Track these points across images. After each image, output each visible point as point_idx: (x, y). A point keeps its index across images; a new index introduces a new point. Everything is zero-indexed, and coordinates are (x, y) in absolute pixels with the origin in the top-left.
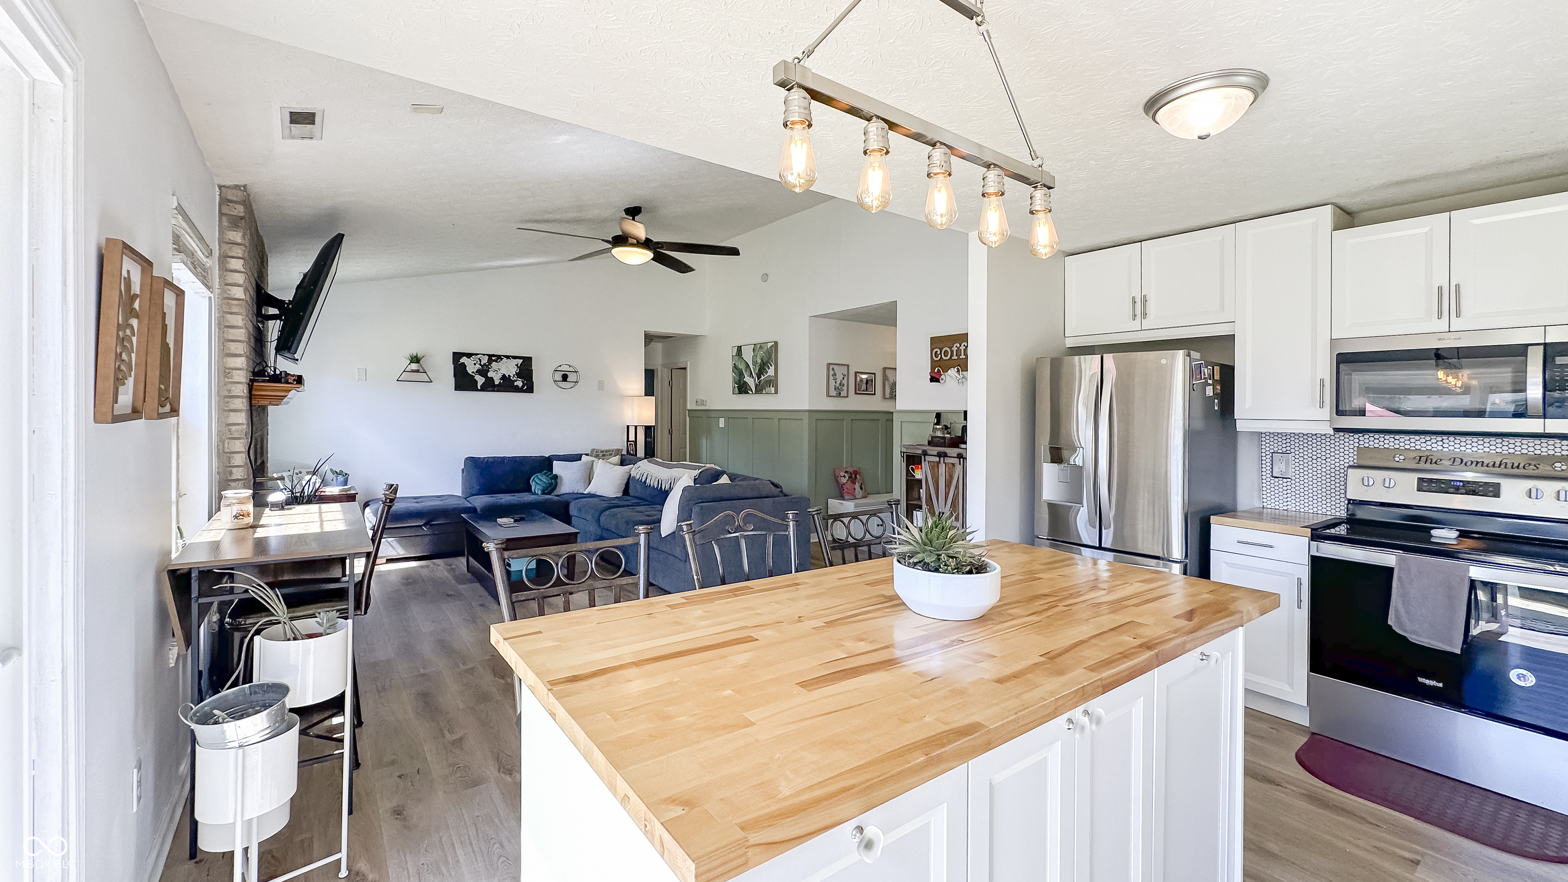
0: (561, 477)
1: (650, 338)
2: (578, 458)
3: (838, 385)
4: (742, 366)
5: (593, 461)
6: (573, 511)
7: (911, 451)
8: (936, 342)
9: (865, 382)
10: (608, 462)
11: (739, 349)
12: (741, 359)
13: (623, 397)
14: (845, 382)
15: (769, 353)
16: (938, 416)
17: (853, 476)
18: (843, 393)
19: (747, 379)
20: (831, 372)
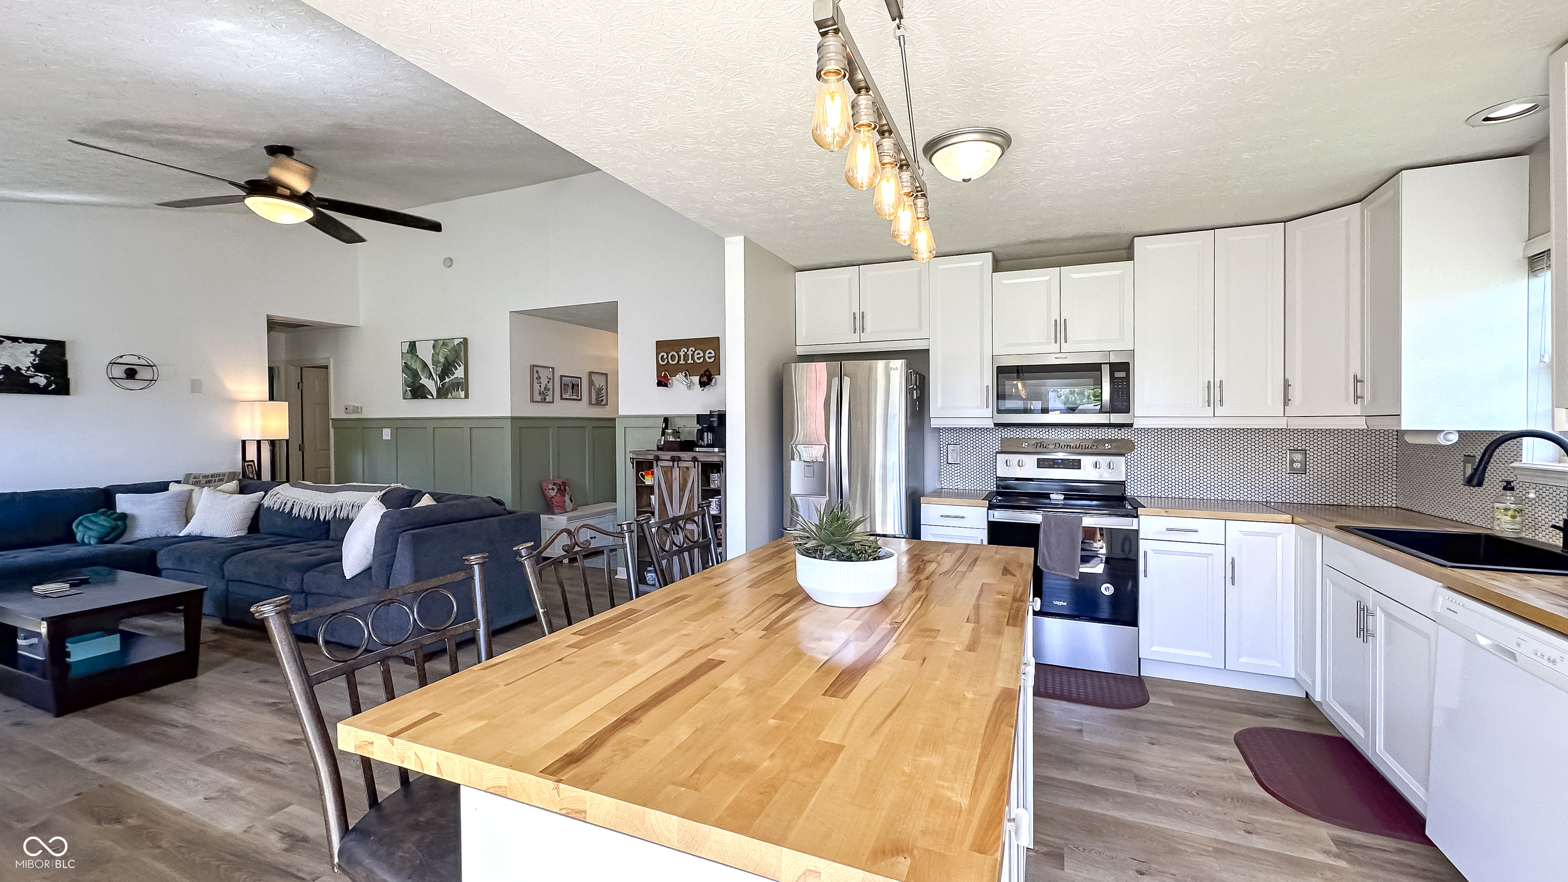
0: (133, 517)
1: (273, 325)
2: (163, 487)
3: (542, 389)
4: (417, 366)
5: (192, 490)
6: (163, 561)
7: (642, 457)
8: (662, 346)
9: (571, 387)
10: (218, 490)
11: (413, 345)
12: (415, 358)
13: (231, 402)
14: (550, 386)
15: (456, 351)
16: (666, 420)
17: (562, 488)
18: (548, 399)
19: (424, 381)
20: (536, 375)
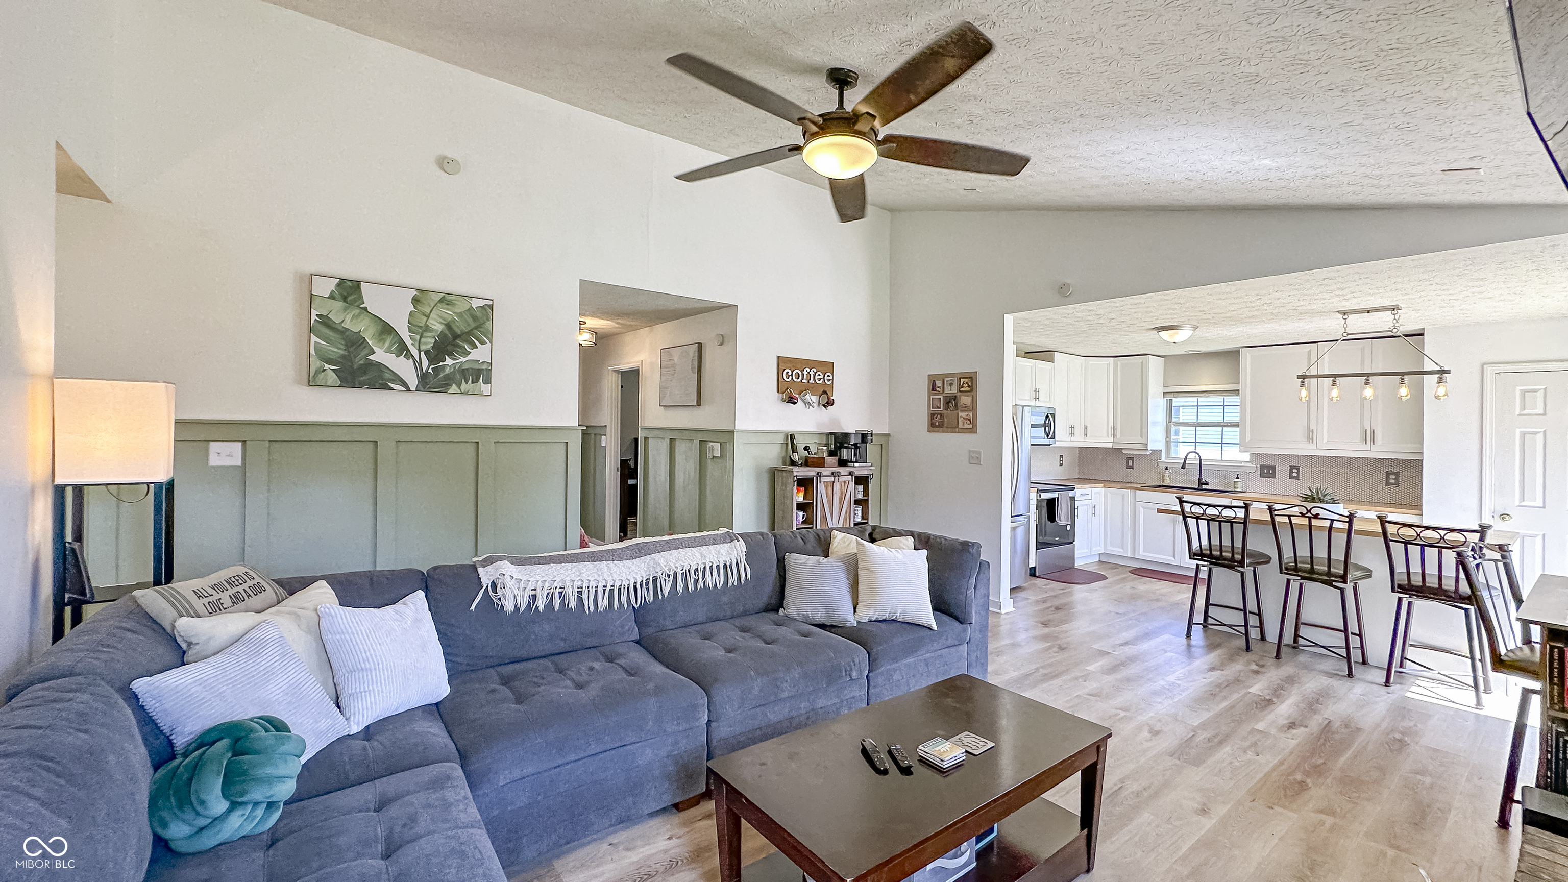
4: (357, 326)
7: (805, 474)
8: (783, 363)
15: (474, 318)
16: (789, 437)
19: (381, 356)
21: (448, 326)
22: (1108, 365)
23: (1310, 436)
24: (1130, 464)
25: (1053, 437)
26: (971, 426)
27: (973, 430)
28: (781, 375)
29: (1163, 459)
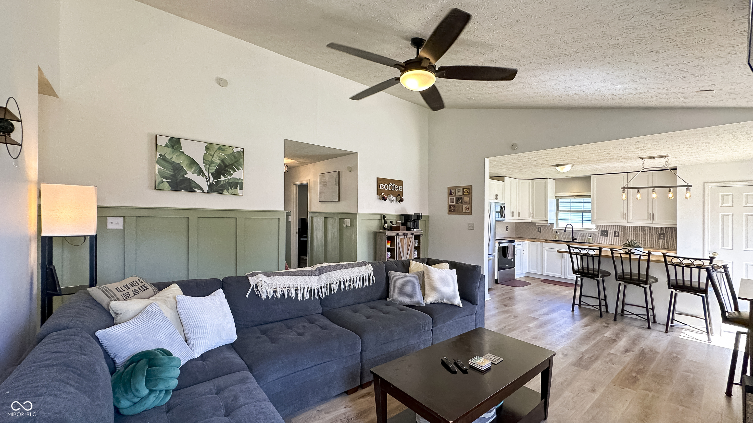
4: (179, 160)
7: (390, 234)
8: (380, 181)
11: (177, 140)
12: (178, 153)
15: (235, 157)
16: (384, 216)
19: (191, 176)
21: (222, 161)
22: (529, 183)
23: (624, 216)
24: (539, 230)
25: (504, 217)
26: (469, 211)
27: (470, 213)
28: (379, 187)
29: (555, 228)
